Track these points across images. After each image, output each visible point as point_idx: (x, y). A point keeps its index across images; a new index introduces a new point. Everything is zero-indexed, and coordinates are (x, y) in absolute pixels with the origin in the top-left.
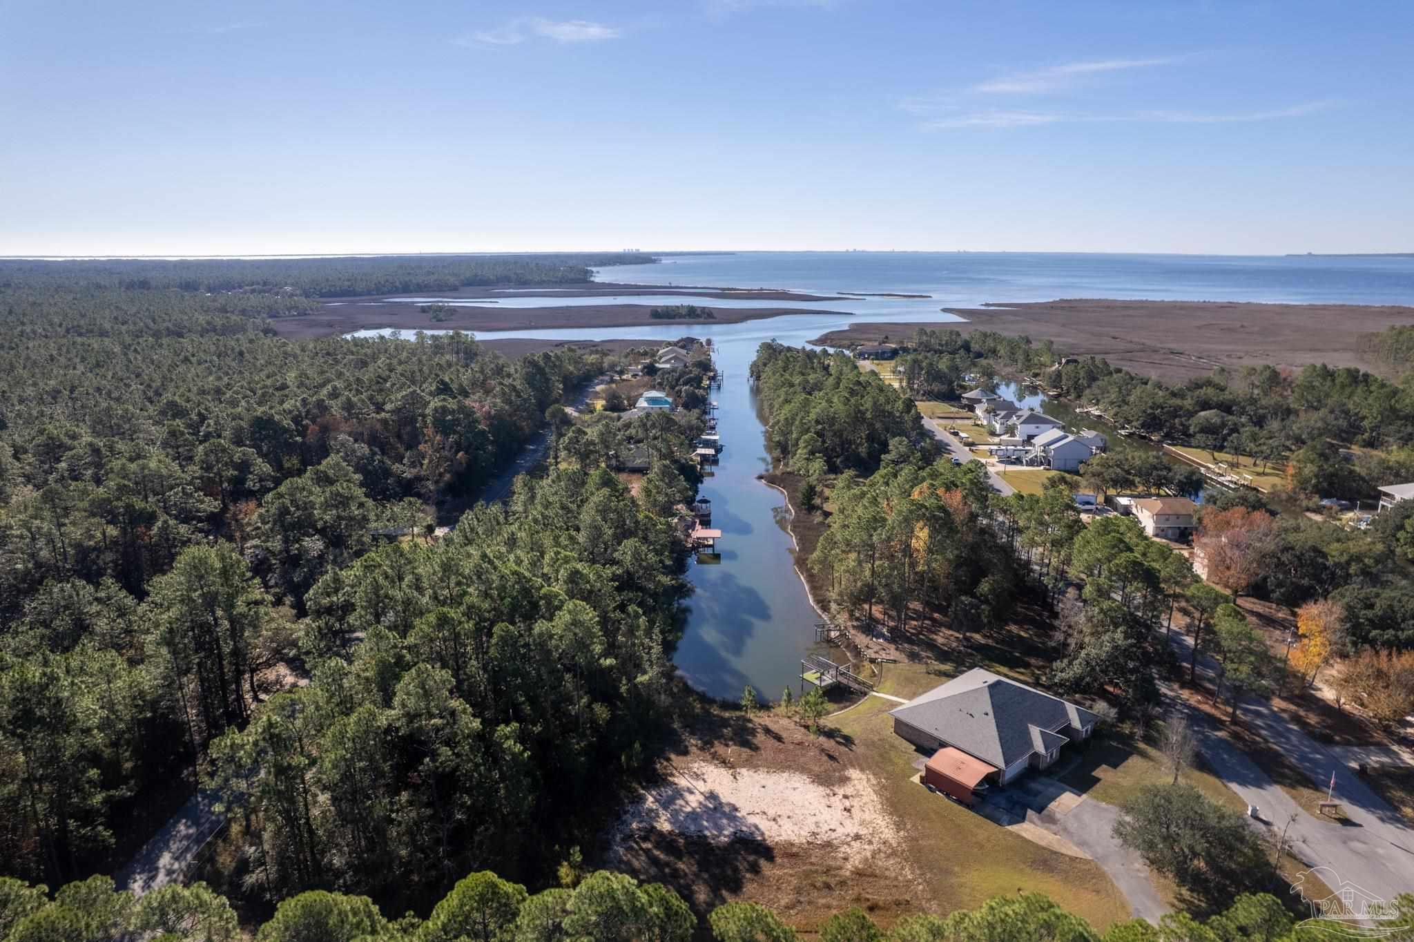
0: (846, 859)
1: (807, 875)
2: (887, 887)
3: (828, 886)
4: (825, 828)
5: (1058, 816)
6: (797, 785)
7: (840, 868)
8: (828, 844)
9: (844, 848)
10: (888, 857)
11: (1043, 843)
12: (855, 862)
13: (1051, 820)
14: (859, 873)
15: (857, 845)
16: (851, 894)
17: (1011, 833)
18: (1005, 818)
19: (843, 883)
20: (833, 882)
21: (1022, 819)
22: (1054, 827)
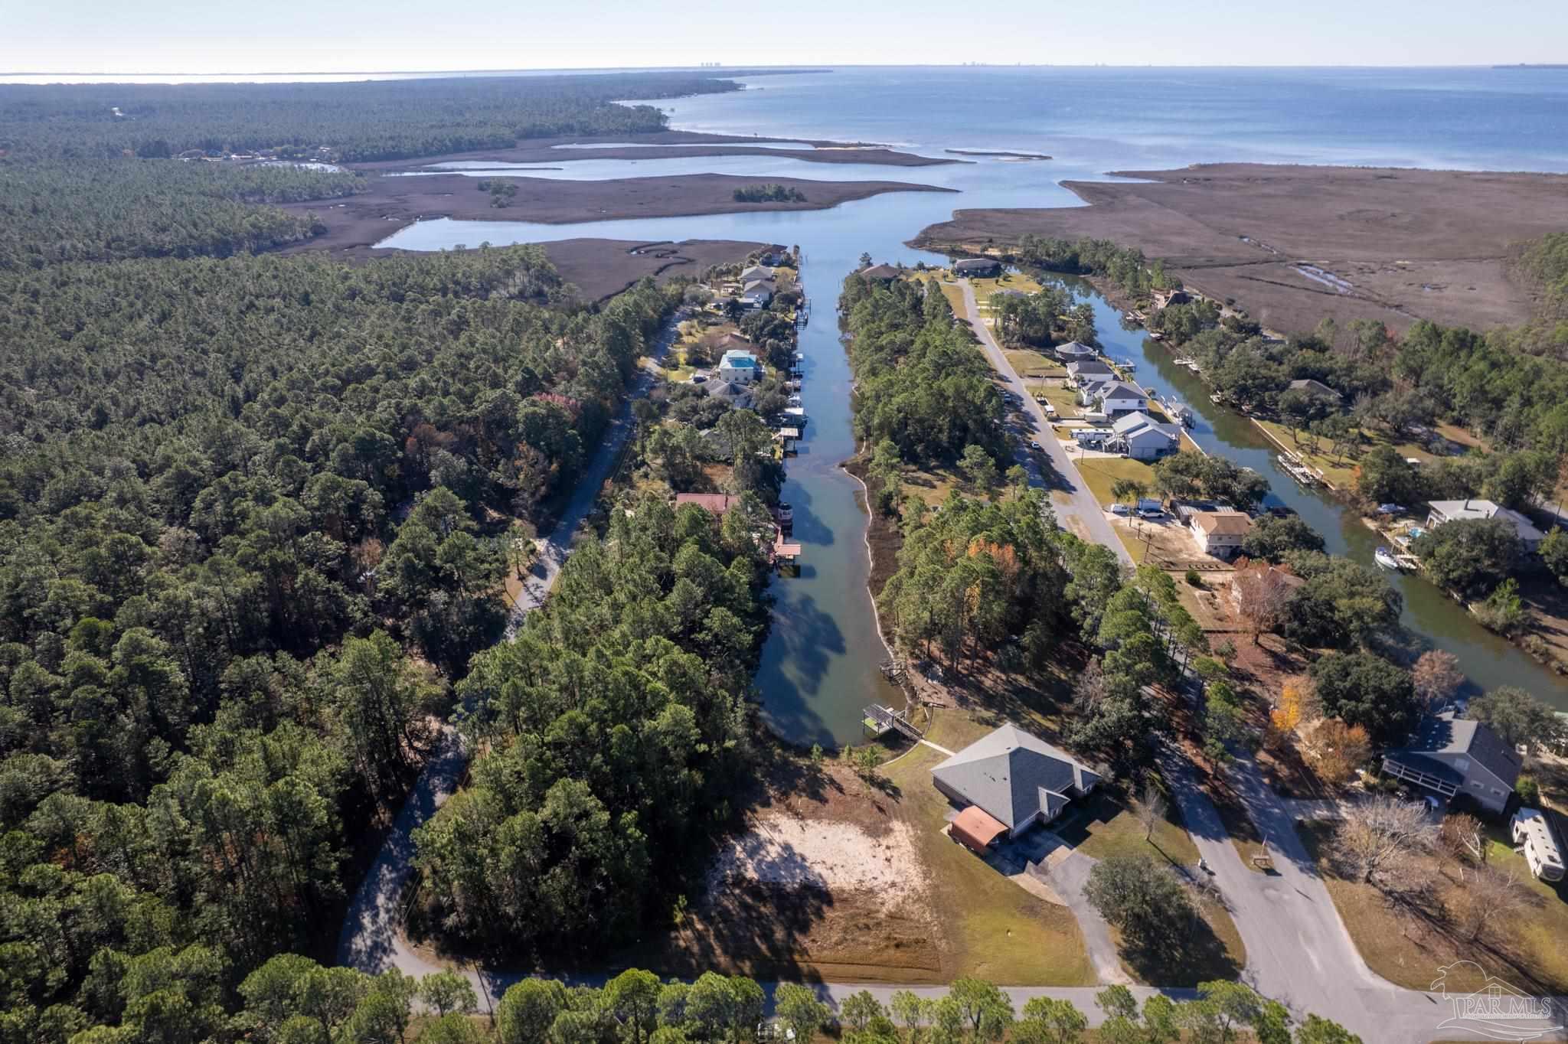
0: (883, 904)
1: (853, 917)
2: (911, 928)
3: (867, 927)
4: (870, 876)
5: (1050, 868)
6: (851, 836)
7: (878, 911)
8: (871, 891)
9: (883, 895)
10: (915, 902)
11: (1033, 892)
12: (890, 906)
13: (1045, 872)
14: (892, 916)
15: (892, 891)
16: (883, 934)
17: (1011, 882)
18: (1009, 868)
19: (879, 924)
20: (871, 923)
21: (1022, 869)
22: (1045, 878)
